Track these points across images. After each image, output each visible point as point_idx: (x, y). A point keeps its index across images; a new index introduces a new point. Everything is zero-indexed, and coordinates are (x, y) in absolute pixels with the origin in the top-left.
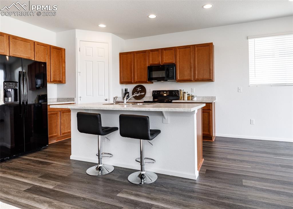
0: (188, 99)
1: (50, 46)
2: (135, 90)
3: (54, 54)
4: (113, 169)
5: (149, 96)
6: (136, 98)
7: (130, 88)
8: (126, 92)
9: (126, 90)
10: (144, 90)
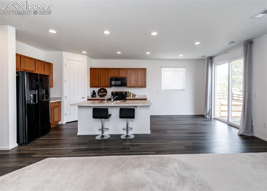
0: (133, 97)
1: (44, 62)
2: (99, 91)
3: (46, 67)
4: (109, 136)
5: (109, 95)
6: (101, 96)
7: (96, 90)
8: (94, 93)
9: (94, 91)
10: (106, 91)
